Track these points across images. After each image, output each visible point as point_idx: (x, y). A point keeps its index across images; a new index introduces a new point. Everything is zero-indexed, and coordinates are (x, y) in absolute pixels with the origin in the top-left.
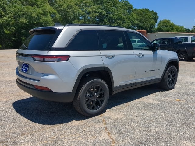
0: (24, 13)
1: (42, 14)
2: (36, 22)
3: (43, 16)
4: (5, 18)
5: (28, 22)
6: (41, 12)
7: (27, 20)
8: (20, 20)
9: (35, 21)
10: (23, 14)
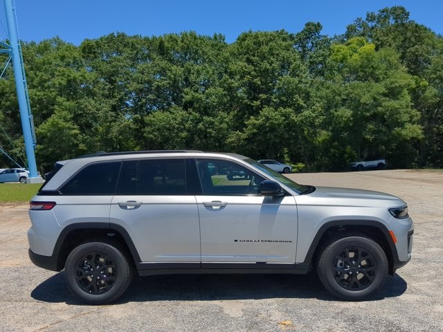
0: (345, 98)
1: (385, 95)
2: (368, 114)
3: (388, 99)
4: (306, 113)
5: (353, 116)
6: (383, 90)
7: (351, 112)
8: (336, 114)
9: (367, 110)
10: (344, 100)
